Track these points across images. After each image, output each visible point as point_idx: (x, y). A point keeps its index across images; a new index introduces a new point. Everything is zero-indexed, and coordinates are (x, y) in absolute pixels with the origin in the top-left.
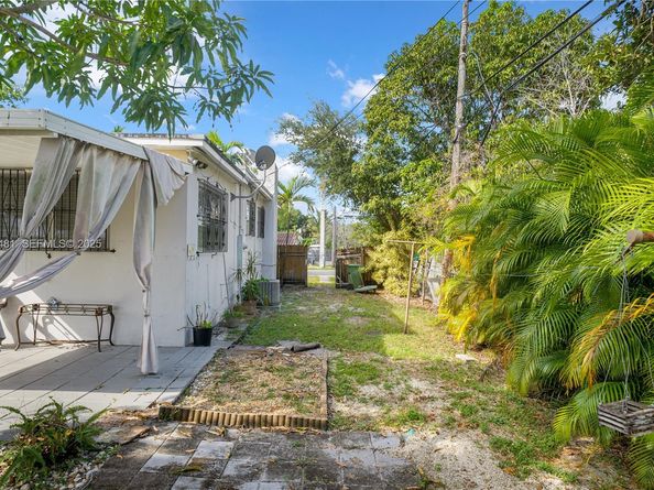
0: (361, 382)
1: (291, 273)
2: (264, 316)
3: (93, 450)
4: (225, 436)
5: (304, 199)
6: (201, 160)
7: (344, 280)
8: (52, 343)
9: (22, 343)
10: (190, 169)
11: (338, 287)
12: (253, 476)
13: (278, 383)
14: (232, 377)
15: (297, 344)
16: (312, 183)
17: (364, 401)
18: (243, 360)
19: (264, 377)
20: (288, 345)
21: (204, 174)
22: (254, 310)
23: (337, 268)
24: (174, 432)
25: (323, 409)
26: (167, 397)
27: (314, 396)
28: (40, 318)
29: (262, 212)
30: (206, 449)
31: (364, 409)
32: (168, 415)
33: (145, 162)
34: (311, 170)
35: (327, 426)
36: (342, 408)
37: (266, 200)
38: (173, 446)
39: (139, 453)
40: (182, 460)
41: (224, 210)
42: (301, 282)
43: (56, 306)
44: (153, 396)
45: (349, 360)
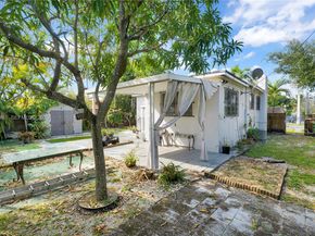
0: (308, 184)
1: (276, 126)
2: (257, 145)
3: (182, 181)
4: (228, 188)
5: (283, 90)
6: (225, 79)
7: (311, 131)
8: (176, 146)
9: (169, 145)
10: (220, 84)
11: (306, 135)
12: (237, 207)
13: (257, 174)
14: (236, 168)
15: (271, 159)
16: (288, 82)
17: (307, 193)
18: (242, 162)
19: (251, 170)
20: (267, 159)
21: (226, 85)
22: (252, 142)
23: (306, 125)
24: (209, 182)
25: (279, 190)
26: (209, 170)
27: (276, 183)
28: (173, 137)
29: (259, 99)
30: (220, 191)
31: (305, 197)
32: (207, 176)
33: (201, 84)
34: (288, 75)
35: (279, 198)
36: (291, 193)
37: (261, 93)
38: (208, 187)
39: (196, 185)
40: (210, 192)
41: (237, 99)
42: (282, 131)
43: (178, 134)
44: (203, 168)
45: (302, 171)
